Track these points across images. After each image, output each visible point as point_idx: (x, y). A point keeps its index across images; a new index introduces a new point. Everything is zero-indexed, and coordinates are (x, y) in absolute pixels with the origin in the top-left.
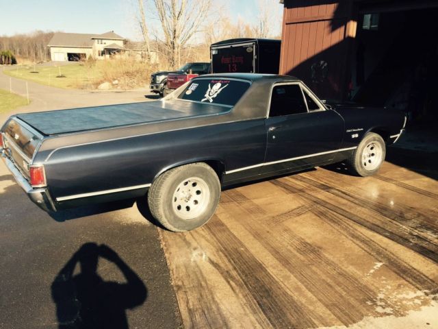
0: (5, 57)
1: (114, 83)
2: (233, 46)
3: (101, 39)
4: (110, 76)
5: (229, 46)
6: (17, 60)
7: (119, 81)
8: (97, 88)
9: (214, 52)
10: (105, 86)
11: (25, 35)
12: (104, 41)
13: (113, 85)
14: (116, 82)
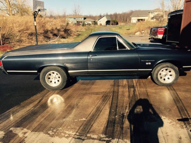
0: (114, 22)
1: (142, 32)
2: (177, 14)
3: (152, 12)
4: (141, 29)
5: (175, 14)
6: (119, 23)
7: (144, 31)
8: (134, 34)
9: (169, 17)
10: (138, 34)
11: (126, 13)
12: (154, 13)
13: (141, 33)
14: (143, 32)
